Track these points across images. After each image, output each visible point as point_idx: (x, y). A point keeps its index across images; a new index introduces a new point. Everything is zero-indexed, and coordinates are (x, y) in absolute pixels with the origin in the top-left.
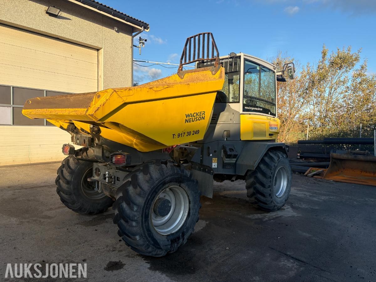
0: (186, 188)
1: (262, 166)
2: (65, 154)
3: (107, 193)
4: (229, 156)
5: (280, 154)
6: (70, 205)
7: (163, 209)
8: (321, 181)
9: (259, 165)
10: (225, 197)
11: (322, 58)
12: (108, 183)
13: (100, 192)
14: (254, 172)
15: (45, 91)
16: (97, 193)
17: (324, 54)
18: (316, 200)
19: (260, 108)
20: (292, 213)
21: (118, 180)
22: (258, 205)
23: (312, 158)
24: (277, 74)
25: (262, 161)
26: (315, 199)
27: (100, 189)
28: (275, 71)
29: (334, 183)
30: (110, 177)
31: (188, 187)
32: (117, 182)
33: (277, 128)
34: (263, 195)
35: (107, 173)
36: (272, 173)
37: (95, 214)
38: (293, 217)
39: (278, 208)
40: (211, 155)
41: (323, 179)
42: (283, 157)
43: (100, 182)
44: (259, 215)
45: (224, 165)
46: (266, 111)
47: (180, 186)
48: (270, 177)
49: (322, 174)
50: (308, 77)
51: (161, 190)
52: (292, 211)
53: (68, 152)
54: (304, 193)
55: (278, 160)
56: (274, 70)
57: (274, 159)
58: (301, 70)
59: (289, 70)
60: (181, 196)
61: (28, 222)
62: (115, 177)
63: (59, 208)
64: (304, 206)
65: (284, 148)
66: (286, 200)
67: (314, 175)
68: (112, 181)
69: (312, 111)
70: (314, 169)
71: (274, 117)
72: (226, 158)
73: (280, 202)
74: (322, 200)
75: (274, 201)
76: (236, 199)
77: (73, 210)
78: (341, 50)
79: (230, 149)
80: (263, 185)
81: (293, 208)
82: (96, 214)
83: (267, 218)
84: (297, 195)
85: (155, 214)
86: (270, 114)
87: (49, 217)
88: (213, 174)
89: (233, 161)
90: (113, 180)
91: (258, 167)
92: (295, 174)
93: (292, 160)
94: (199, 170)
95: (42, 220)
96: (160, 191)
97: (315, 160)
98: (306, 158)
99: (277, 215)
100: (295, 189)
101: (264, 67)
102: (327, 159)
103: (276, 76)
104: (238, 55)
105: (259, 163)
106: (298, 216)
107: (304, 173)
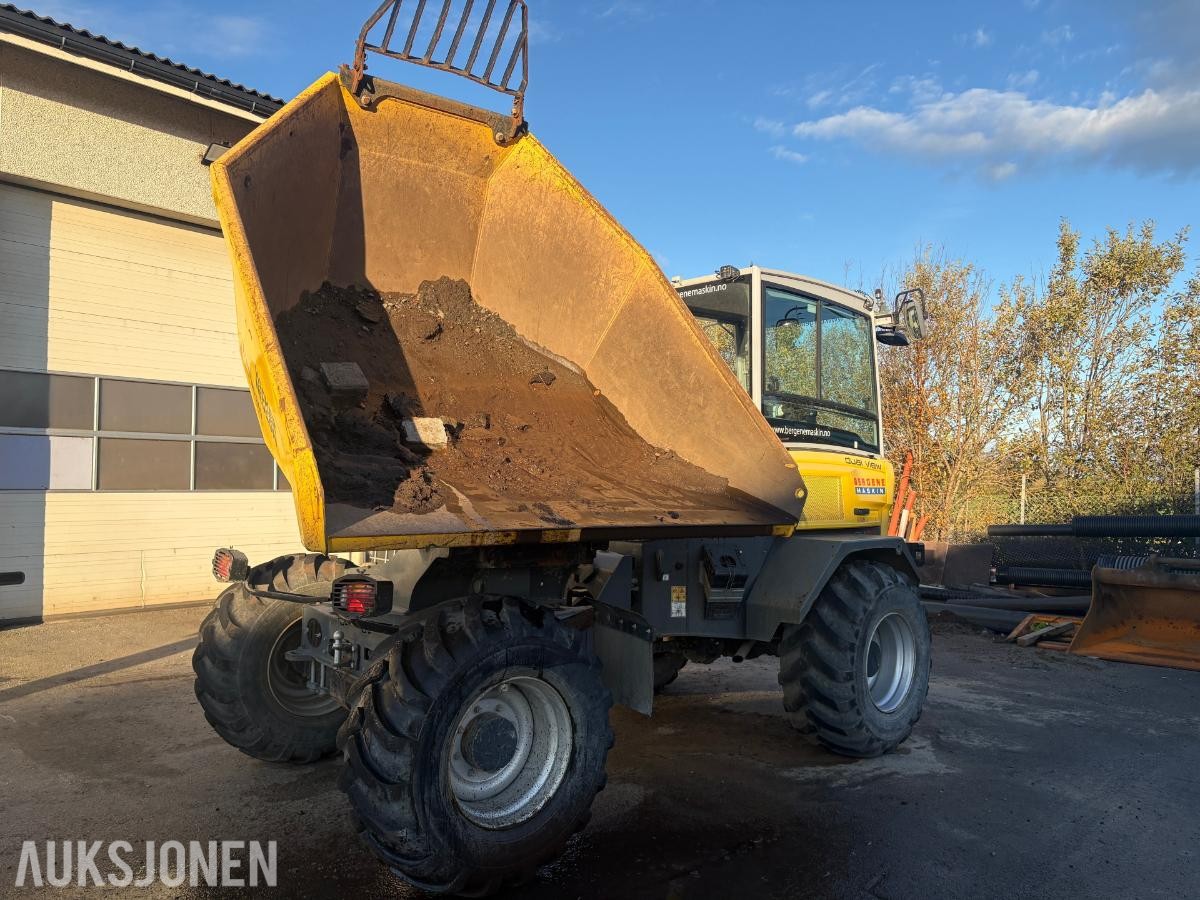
0: (562, 684)
1: (826, 612)
2: (220, 579)
3: (339, 697)
4: (721, 582)
5: (886, 572)
6: (233, 733)
7: (491, 748)
8: (1058, 660)
9: (818, 609)
10: (724, 710)
11: (1060, 262)
12: (338, 666)
13: (322, 693)
14: (802, 632)
15: (194, 388)
16: (315, 699)
17: (1067, 251)
18: (1023, 723)
19: (824, 428)
20: (933, 763)
21: (367, 657)
22: (819, 738)
23: (1039, 583)
24: (878, 324)
25: (827, 594)
26: (1022, 719)
27: (322, 685)
28: (872, 314)
29: (1101, 664)
30: (345, 649)
31: (568, 681)
32: (363, 661)
33: (882, 491)
34: (830, 703)
35: (336, 635)
36: (856, 635)
37: (309, 763)
38: (932, 776)
39: (884, 746)
40: (666, 577)
41: (1067, 652)
42: (896, 581)
43: (322, 666)
44: (820, 768)
45: (709, 610)
46: (842, 438)
47: (540, 677)
48: (852, 647)
49: (1068, 636)
50: (1020, 320)
51: (477, 691)
52: (934, 757)
53: (229, 574)
54: (989, 697)
55: (877, 592)
56: (866, 311)
57: (864, 590)
58: (998, 301)
59: (908, 310)
60: (548, 707)
61: (107, 786)
62: (359, 648)
63: (205, 743)
64: (977, 741)
65: (903, 553)
66: (912, 722)
67: (1041, 638)
68: (350, 661)
69: (1038, 429)
70: (1043, 618)
71: (871, 457)
72: (713, 586)
73: (889, 728)
74: (1042, 721)
75: (867, 723)
76: (760, 716)
77: (242, 749)
78: (1121, 236)
79: (723, 559)
80: (829, 672)
81: (939, 746)
82: (313, 762)
83: (846, 778)
84: (964, 705)
85: (467, 761)
86: (859, 448)
87: (171, 773)
88: (651, 637)
89: (736, 595)
90: (355, 657)
91: (813, 612)
92: (979, 634)
93: (971, 588)
94: (613, 627)
95: (149, 781)
96: (474, 693)
97: (1050, 591)
98: (1021, 583)
99: (879, 769)
100: (960, 686)
101: (831, 303)
102: (1084, 587)
103: (874, 331)
104: (743, 272)
105: (816, 603)
106: (948, 774)
107: (1008, 633)
